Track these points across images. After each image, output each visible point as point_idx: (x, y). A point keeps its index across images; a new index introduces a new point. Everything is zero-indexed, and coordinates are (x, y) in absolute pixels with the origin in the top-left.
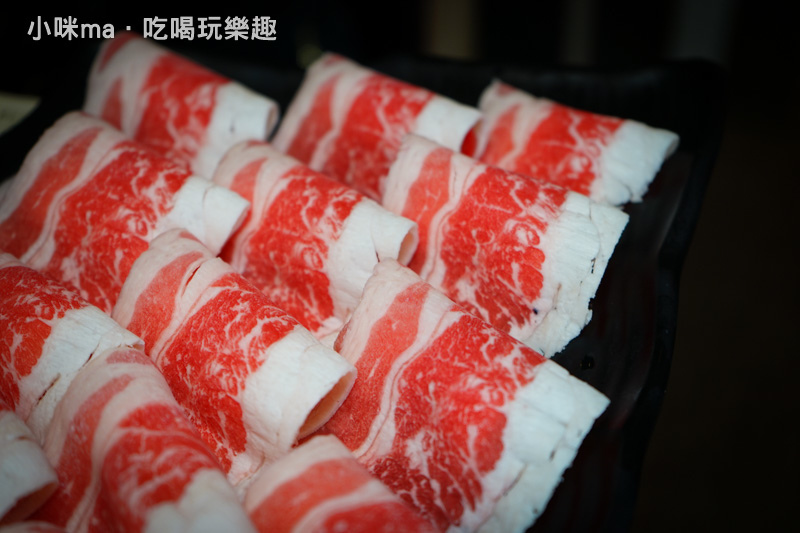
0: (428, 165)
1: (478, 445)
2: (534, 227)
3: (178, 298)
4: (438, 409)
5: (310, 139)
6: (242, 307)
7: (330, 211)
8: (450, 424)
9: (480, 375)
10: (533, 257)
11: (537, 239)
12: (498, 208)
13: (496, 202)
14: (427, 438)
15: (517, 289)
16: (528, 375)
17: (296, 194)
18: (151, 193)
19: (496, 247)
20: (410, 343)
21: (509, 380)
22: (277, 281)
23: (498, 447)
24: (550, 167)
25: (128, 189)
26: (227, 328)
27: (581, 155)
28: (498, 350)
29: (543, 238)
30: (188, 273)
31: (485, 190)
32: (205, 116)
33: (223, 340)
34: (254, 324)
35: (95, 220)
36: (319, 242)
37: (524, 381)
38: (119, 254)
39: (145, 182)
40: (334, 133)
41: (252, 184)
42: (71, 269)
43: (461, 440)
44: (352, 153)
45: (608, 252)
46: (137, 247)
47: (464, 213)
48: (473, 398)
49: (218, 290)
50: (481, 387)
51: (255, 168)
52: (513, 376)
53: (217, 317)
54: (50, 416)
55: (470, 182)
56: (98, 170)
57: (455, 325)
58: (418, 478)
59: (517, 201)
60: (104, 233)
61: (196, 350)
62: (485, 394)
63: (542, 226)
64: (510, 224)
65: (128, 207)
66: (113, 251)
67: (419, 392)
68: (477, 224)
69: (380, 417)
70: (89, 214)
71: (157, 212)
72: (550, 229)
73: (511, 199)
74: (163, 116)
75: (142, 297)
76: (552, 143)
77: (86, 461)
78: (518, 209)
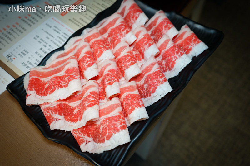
0: (165, 42)
1: (152, 90)
2: (176, 58)
3: (121, 53)
4: (150, 82)
5: (152, 25)
6: (129, 58)
7: (148, 45)
8: (150, 85)
9: (156, 80)
10: (174, 63)
11: (175, 60)
12: (172, 53)
13: (172, 52)
14: (147, 85)
15: (170, 66)
16: (163, 83)
17: (144, 39)
18: (123, 33)
19: (169, 59)
20: (150, 71)
21: (160, 83)
22: (138, 50)
23: (155, 91)
24: (186, 45)
25: (120, 31)
26: (126, 60)
27: (191, 46)
28: (161, 77)
29: (176, 61)
30: (124, 49)
31: (171, 49)
32: (136, 18)
33: (125, 62)
34: (130, 61)
35: (114, 34)
36: (145, 49)
37: (162, 84)
38: (116, 41)
39: (123, 31)
40: (156, 26)
41: (139, 35)
42: (109, 40)
43: (151, 88)
44: (157, 31)
45: (185, 66)
46: (119, 41)
47: (167, 52)
48: (154, 83)
49: (127, 54)
50: (156, 82)
51: (140, 32)
52: (161, 82)
53: (125, 58)
54: (100, 64)
55: (170, 47)
56: (117, 26)
57: (157, 71)
58: (144, 90)
59: (175, 53)
60: (115, 37)
61: (121, 62)
62: (156, 83)
63: (177, 59)
64: (173, 56)
65: (119, 34)
66: (116, 40)
67: (148, 79)
68: (168, 54)
69: (143, 79)
70: (114, 33)
71: (123, 36)
72: (178, 59)
73: (174, 52)
74: (130, 15)
75: (117, 50)
76: (188, 41)
77: (103, 73)
78: (175, 55)
